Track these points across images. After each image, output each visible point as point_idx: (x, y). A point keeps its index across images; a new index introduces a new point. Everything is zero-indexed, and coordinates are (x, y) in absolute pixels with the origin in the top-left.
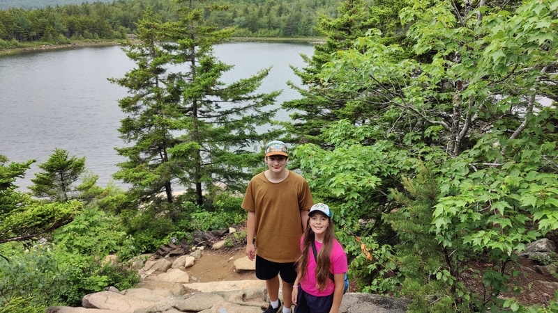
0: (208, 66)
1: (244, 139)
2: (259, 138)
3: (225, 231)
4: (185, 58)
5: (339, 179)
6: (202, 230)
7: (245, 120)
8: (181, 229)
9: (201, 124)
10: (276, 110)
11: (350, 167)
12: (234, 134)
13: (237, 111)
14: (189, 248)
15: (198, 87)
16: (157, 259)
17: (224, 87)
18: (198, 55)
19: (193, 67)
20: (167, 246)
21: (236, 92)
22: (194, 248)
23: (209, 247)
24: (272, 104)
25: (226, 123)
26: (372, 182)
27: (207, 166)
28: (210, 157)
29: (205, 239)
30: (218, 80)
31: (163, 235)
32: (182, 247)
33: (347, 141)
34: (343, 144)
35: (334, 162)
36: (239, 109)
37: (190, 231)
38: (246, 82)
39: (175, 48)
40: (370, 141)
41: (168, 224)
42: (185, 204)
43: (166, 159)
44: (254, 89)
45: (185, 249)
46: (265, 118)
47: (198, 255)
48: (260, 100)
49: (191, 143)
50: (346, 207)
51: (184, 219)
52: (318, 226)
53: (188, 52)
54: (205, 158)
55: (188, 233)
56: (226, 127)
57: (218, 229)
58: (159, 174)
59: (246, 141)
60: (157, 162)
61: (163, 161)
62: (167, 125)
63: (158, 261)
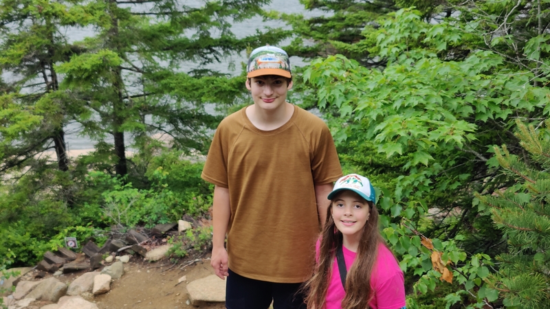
1: (209, 47)
2: (240, 46)
3: (170, 227)
5: (393, 124)
6: (125, 225)
7: (211, 9)
8: (86, 221)
9: (124, 15)
11: (415, 102)
14: (101, 258)
16: (38, 277)
20: (58, 253)
22: (109, 258)
23: (138, 256)
25: (174, 14)
26: (457, 132)
27: (137, 100)
28: (142, 81)
29: (131, 242)
31: (50, 232)
32: (87, 256)
33: (412, 53)
34: (403, 57)
35: (384, 94)
37: (103, 226)
40: (459, 53)
41: (59, 211)
42: (92, 173)
43: (54, 85)
45: (92, 261)
46: (251, 5)
47: (118, 271)
49: (102, 53)
50: (405, 184)
51: (90, 203)
52: (348, 219)
54: (132, 86)
55: (98, 230)
56: (173, 22)
57: (156, 223)
58: (40, 114)
59: (212, 51)
60: (36, 90)
61: (48, 88)
62: (56, 15)
63: (42, 281)
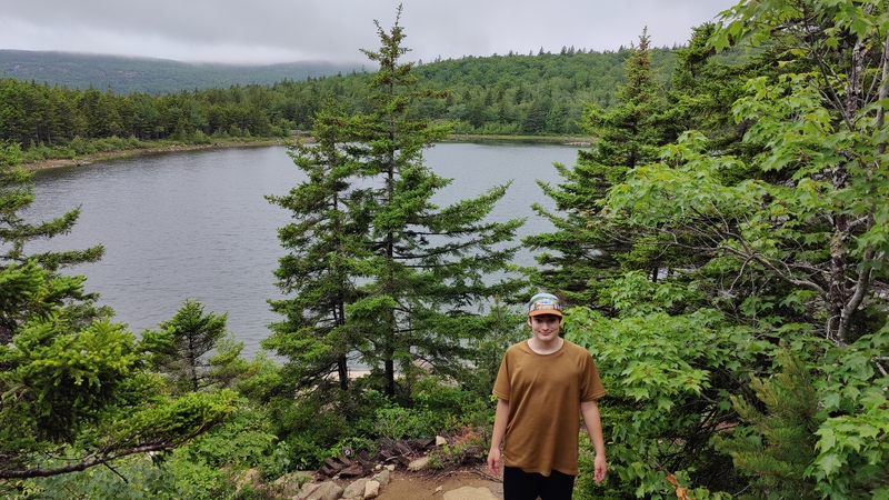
0: (413, 180)
1: (464, 294)
2: (488, 293)
3: (429, 441)
4: (379, 167)
6: (392, 438)
7: (465, 263)
8: (360, 433)
9: (399, 268)
10: (514, 250)
11: (654, 352)
12: (448, 285)
13: (454, 249)
14: (371, 466)
15: (398, 212)
16: (320, 480)
17: (436, 212)
18: (399, 163)
19: (389, 181)
20: (336, 460)
21: (455, 220)
22: (378, 467)
23: (402, 466)
24: (509, 240)
25: (437, 267)
26: (695, 380)
27: (404, 334)
28: (409, 319)
29: (396, 453)
30: (428, 201)
31: (331, 441)
32: (360, 464)
33: (642, 307)
34: (634, 310)
36: (457, 247)
37: (373, 437)
38: (470, 206)
39: (365, 153)
41: (340, 424)
42: (368, 391)
43: (340, 322)
44: (482, 215)
45: (364, 468)
46: (498, 261)
47: (386, 478)
48: (490, 233)
49: (382, 297)
51: (364, 418)
53: (385, 158)
54: (401, 321)
55: (370, 441)
56: (436, 273)
57: (418, 437)
58: (330, 344)
59: (465, 296)
60: (328, 324)
61: (336, 325)
62: (348, 268)
63: (322, 483)
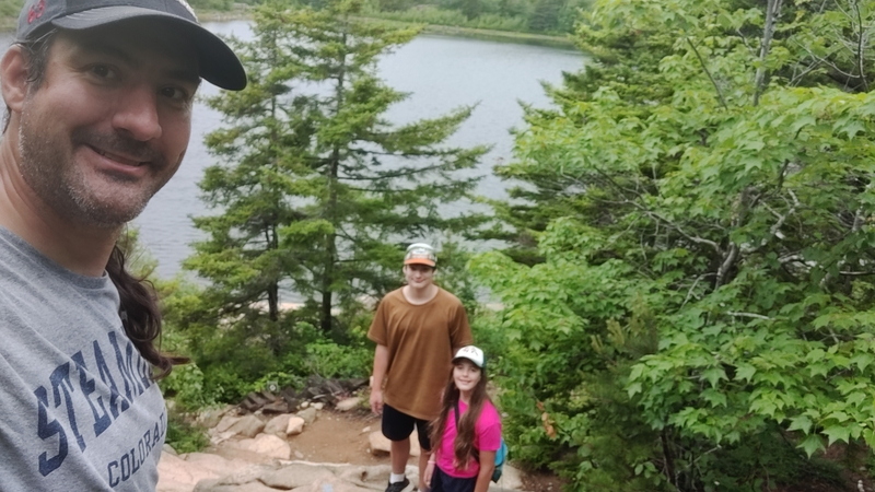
0: (365, 92)
1: (416, 224)
2: (443, 225)
3: (361, 382)
4: (324, 72)
6: (322, 375)
7: (421, 190)
8: (287, 368)
9: (341, 190)
10: (479, 179)
12: (400, 213)
13: (410, 173)
14: (298, 403)
15: (343, 128)
16: (241, 414)
17: (391, 130)
18: (351, 69)
19: (339, 88)
20: (260, 395)
21: (410, 140)
22: (305, 404)
23: (330, 405)
24: (473, 167)
25: (388, 192)
27: (347, 264)
28: (353, 248)
29: (325, 391)
30: (380, 117)
31: (255, 375)
32: (285, 400)
34: (558, 257)
36: (413, 171)
37: (303, 374)
38: (430, 126)
39: (311, 54)
41: (266, 357)
42: (301, 326)
43: (273, 245)
44: (444, 137)
45: (289, 405)
46: (460, 189)
47: (311, 416)
48: (453, 158)
49: (319, 222)
51: (294, 353)
52: (464, 380)
53: (334, 62)
55: (298, 377)
56: (386, 198)
57: (350, 377)
58: (259, 269)
59: (419, 228)
60: (258, 247)
61: (269, 247)
62: (283, 186)
63: (243, 418)
